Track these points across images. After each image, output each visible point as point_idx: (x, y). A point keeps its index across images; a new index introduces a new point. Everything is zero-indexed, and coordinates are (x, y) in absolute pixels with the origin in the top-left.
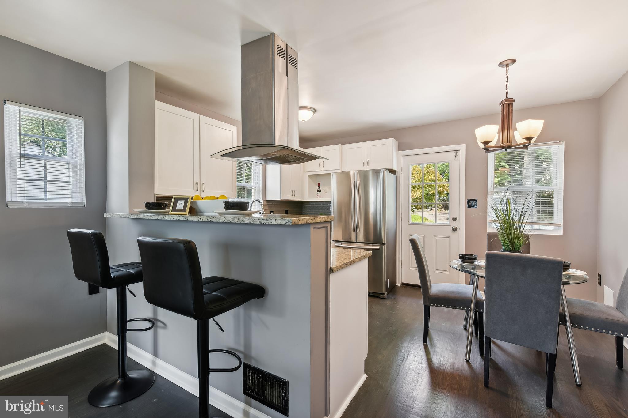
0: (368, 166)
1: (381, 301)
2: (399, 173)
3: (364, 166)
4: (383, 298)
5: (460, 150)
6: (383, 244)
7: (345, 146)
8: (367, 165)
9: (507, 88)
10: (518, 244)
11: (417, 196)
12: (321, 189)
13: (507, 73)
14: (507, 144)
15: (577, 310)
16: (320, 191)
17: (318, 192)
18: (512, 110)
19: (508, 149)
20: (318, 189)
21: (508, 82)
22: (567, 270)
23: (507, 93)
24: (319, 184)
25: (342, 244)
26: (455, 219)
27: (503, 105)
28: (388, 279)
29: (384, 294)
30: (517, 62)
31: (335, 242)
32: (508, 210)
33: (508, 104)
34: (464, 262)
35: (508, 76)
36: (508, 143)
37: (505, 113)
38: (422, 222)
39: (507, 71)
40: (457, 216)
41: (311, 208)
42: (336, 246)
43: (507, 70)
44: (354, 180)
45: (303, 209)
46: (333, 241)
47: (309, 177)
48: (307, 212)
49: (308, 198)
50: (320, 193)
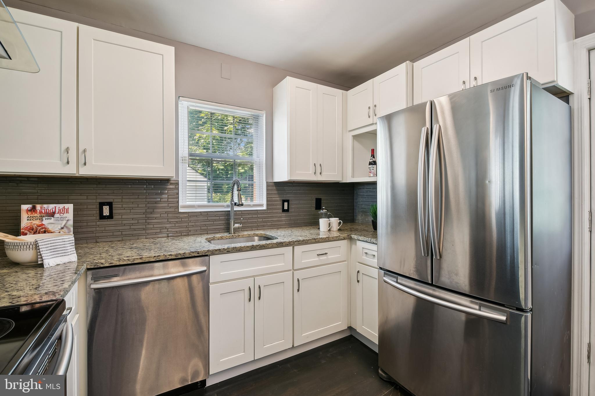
7: (420, 63)
16: (374, 163)
17: (371, 166)
24: (373, 151)
25: (397, 282)
31: (384, 274)
42: (385, 282)
44: (428, 125)
45: (355, 197)
46: (381, 268)
47: (355, 140)
48: (361, 201)
49: (353, 178)
50: (373, 167)
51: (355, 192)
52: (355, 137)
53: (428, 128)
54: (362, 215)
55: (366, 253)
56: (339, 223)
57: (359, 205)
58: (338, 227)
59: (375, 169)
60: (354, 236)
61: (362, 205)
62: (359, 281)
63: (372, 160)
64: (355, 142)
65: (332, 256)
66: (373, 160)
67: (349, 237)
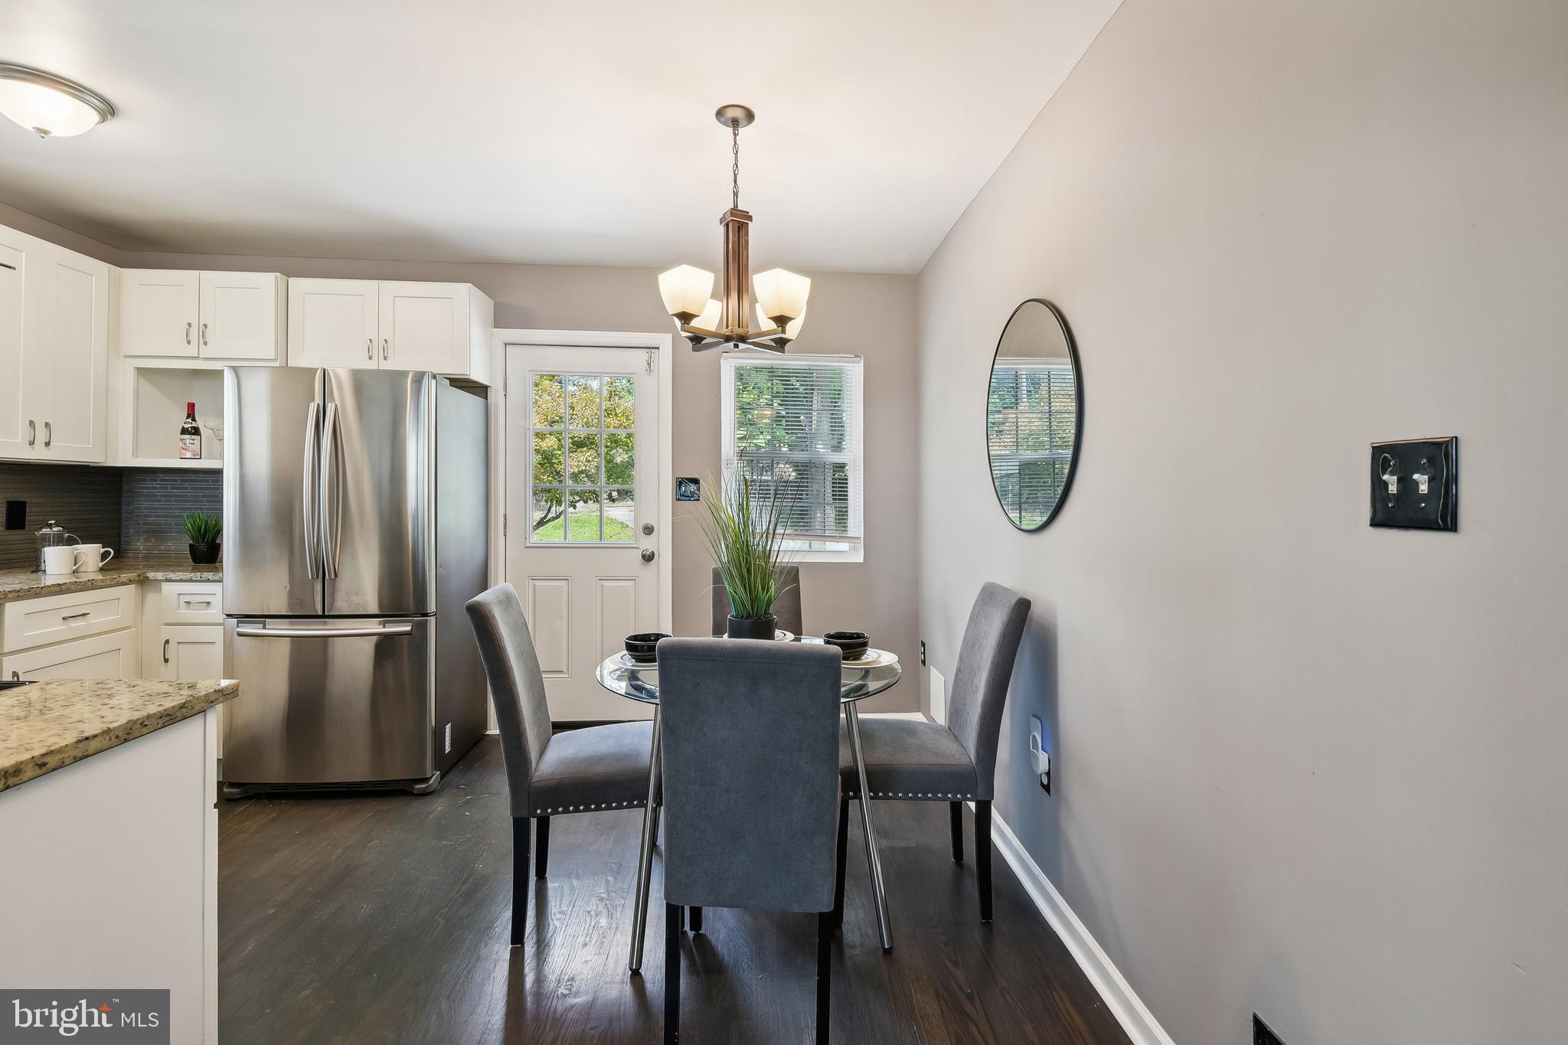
0: (385, 358)
1: (416, 806)
2: (496, 396)
3: (370, 358)
4: (425, 794)
5: (658, 348)
6: (426, 615)
7: (300, 286)
8: (381, 356)
9: (735, 182)
10: (764, 597)
11: (584, 468)
12: (200, 423)
13: (735, 142)
14: (738, 331)
15: (883, 756)
16: (196, 431)
17: (187, 437)
18: (747, 242)
19: (740, 344)
20: (186, 426)
21: (737, 167)
22: (864, 654)
23: (736, 194)
24: (191, 407)
25: (264, 628)
26: (649, 530)
27: (727, 225)
28: (448, 726)
29: (426, 780)
30: (755, 120)
31: (238, 622)
32: (743, 508)
33: (737, 224)
34: (639, 660)
35: (737, 152)
36: (739, 327)
37: (730, 246)
38: (565, 539)
39: (735, 138)
40: (652, 522)
41: (162, 496)
42: (240, 635)
43: (735, 135)
44: (318, 399)
45: (124, 500)
46: (229, 616)
47: (140, 377)
48: (146, 508)
49: (137, 457)
50: (193, 440)
51: (125, 487)
52: (141, 371)
53: (318, 405)
54: (146, 540)
55: (188, 603)
56: (102, 554)
57: (139, 516)
58: (101, 564)
59: (197, 442)
60: (151, 575)
61: (146, 516)
62: (168, 659)
63: (190, 425)
64: (142, 381)
65: (99, 620)
66: (193, 425)
67: (141, 578)
